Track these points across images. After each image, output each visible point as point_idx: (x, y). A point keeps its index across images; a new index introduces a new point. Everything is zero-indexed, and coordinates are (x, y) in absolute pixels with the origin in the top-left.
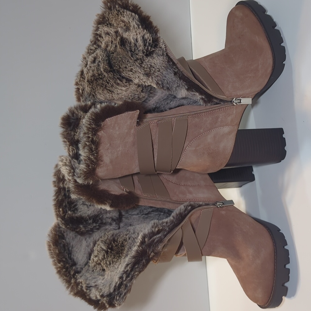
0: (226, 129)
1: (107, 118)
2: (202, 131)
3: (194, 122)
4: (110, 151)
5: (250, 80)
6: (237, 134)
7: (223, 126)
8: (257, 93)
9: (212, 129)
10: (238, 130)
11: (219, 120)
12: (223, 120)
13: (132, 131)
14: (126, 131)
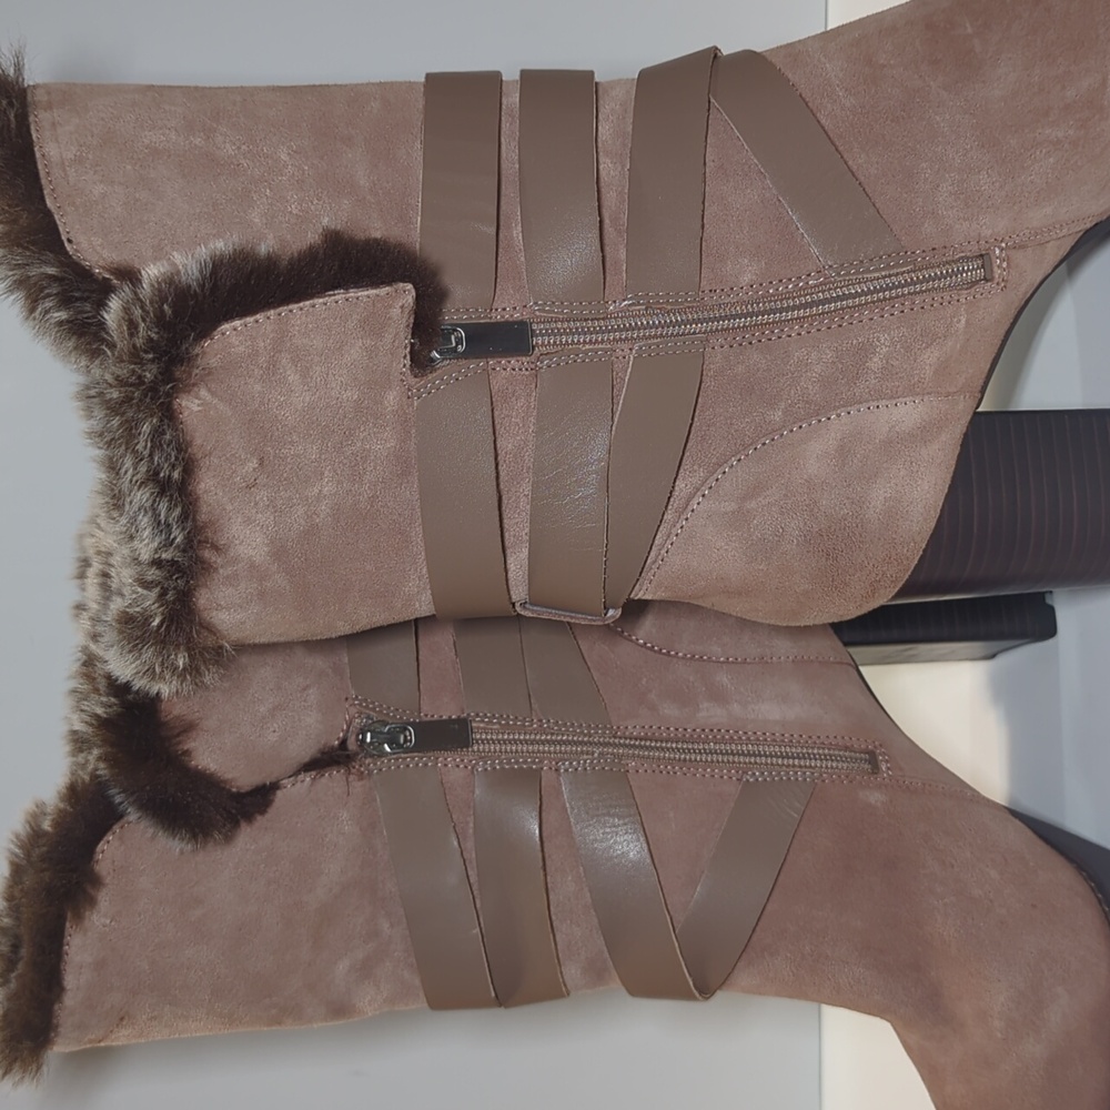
0: (907, 414)
1: (229, 317)
2: (777, 416)
3: (740, 369)
4: (262, 495)
5: (1051, 160)
6: (966, 435)
7: (892, 398)
8: (1089, 226)
9: (835, 408)
10: (975, 414)
11: (875, 363)
12: (896, 363)
13: (392, 398)
14: (351, 395)
